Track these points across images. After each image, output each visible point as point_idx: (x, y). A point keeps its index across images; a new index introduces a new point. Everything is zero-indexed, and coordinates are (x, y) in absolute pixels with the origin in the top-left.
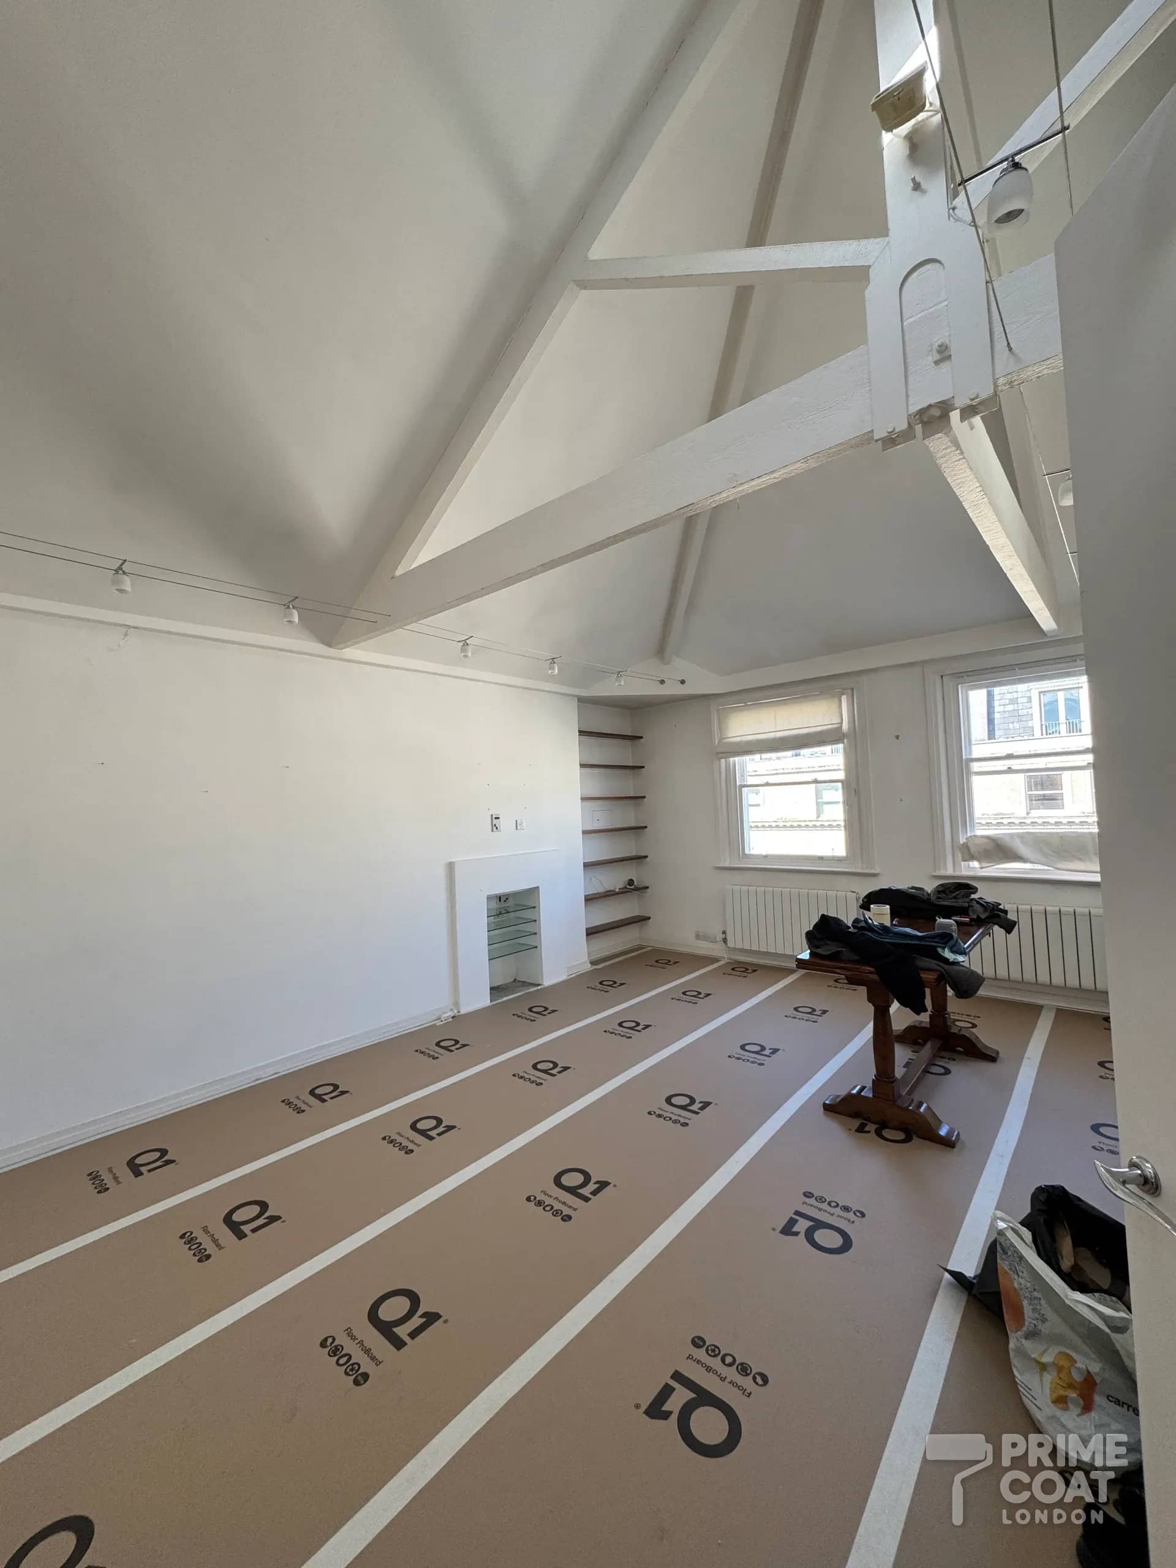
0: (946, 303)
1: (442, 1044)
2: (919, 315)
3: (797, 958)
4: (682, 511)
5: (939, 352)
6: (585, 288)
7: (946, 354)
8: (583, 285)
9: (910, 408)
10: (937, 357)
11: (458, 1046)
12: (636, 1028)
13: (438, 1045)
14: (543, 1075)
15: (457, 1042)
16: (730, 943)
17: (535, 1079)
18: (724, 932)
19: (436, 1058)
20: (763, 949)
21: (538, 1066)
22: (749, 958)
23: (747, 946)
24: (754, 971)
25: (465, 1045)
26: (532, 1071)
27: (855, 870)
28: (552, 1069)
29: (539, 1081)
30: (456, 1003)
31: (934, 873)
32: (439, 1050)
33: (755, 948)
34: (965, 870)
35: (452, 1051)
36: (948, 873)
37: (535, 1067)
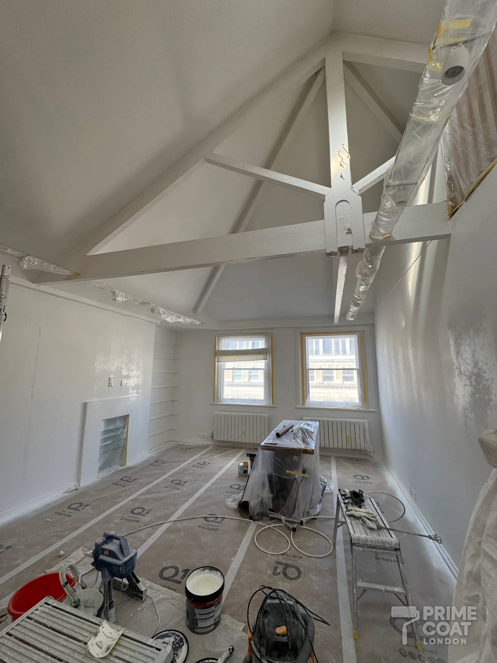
0: (350, 215)
1: (72, 507)
2: (341, 216)
3: (262, 446)
4: (248, 260)
5: (348, 230)
6: (209, 162)
7: (350, 231)
8: (209, 161)
9: (338, 245)
10: (347, 232)
11: (83, 507)
12: (180, 484)
13: (69, 507)
14: (139, 516)
15: (81, 504)
16: (215, 438)
17: (134, 519)
18: (212, 433)
19: (69, 516)
20: (229, 440)
21: (135, 511)
22: (223, 444)
23: (222, 439)
24: (226, 450)
25: (86, 506)
26: (131, 515)
27: (268, 405)
28: (142, 512)
29: (136, 520)
30: (79, 481)
31: (296, 407)
32: (70, 510)
33: (226, 440)
34: (307, 405)
35: (79, 510)
36: (301, 407)
37: (132, 512)
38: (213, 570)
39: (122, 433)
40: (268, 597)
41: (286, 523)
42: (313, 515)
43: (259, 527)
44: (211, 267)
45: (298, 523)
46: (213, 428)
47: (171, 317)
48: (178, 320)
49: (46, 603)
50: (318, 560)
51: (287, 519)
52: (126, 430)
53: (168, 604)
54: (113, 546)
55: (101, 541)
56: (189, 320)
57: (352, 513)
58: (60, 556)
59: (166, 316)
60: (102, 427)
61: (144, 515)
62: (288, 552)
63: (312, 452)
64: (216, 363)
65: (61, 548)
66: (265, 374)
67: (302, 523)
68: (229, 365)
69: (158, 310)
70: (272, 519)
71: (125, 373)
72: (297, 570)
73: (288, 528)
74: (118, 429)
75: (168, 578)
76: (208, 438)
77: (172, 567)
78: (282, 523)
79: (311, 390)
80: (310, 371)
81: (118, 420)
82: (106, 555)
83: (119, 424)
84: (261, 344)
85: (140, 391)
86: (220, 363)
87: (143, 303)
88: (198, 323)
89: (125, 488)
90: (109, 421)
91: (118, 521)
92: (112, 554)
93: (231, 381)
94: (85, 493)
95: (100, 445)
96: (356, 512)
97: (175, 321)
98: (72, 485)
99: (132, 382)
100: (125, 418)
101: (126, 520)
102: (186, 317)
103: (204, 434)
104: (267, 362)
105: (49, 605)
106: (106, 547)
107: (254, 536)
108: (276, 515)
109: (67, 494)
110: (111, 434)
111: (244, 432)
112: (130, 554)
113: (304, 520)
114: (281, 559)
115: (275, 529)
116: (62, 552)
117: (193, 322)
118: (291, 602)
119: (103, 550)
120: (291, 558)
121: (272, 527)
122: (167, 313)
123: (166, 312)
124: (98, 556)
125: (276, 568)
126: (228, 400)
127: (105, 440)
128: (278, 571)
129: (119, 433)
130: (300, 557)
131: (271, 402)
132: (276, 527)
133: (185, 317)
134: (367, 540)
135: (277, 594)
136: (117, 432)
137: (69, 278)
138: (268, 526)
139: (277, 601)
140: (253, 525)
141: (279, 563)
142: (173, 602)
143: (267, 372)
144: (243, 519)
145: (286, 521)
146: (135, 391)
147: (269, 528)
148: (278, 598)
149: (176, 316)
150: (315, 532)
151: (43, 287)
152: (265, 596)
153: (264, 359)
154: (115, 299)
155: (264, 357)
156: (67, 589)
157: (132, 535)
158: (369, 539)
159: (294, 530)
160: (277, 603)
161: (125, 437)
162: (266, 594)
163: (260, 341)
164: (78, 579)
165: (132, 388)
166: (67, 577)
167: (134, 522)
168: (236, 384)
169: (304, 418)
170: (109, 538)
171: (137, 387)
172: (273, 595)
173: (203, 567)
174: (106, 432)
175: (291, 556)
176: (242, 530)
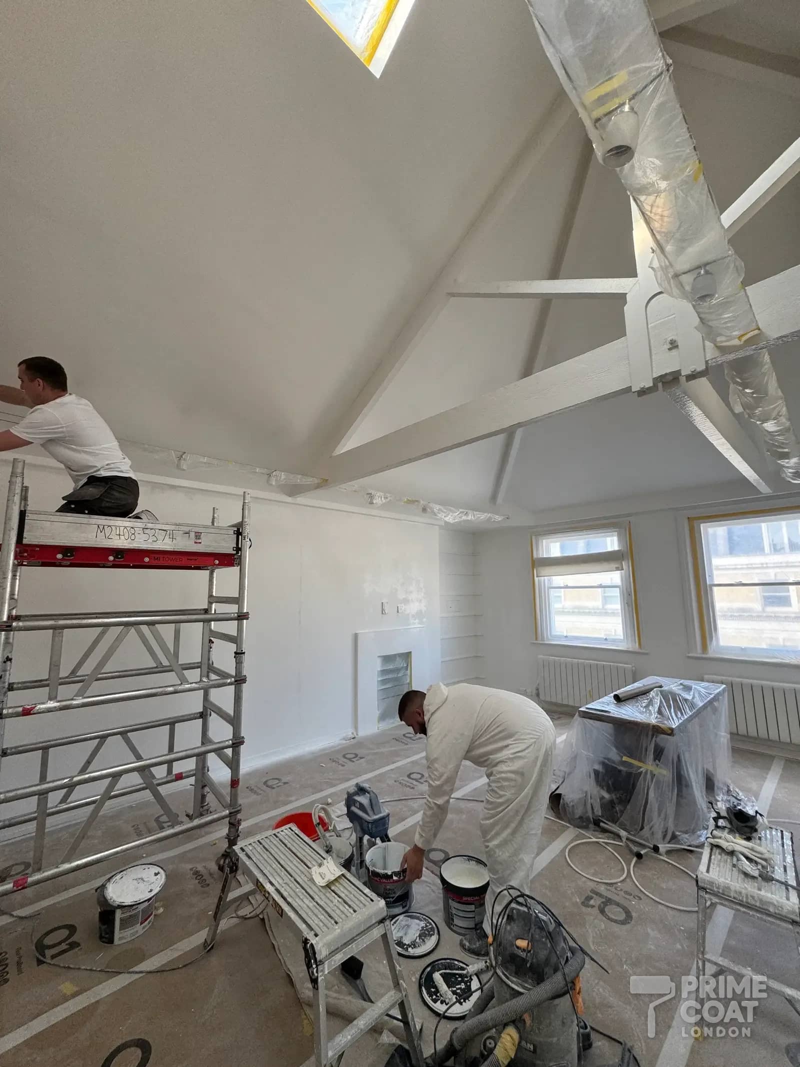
0: (673, 317)
1: (347, 756)
2: (658, 322)
3: (580, 711)
5: (671, 344)
6: (454, 297)
7: (675, 345)
8: (453, 295)
9: (654, 373)
10: (670, 346)
11: (357, 758)
13: (344, 756)
14: (415, 783)
15: (356, 755)
16: (542, 697)
17: (409, 784)
18: (537, 689)
19: (343, 766)
20: (565, 702)
21: (412, 776)
22: (555, 708)
23: (554, 700)
24: (559, 718)
25: (361, 758)
26: (407, 779)
27: (630, 650)
28: (420, 779)
29: (412, 786)
30: (356, 728)
31: (688, 655)
32: (345, 760)
33: (560, 702)
34: (711, 653)
35: (353, 762)
36: (699, 655)
37: (409, 776)
38: (481, 863)
39: (405, 675)
40: (514, 900)
41: (628, 843)
42: (689, 844)
43: (578, 837)
44: (502, 435)
45: (650, 848)
46: (538, 682)
47: (452, 516)
48: (464, 518)
49: (290, 828)
50: (671, 912)
51: (629, 836)
52: (409, 671)
53: (428, 888)
54: (363, 800)
55: (353, 791)
56: (483, 516)
57: (718, 842)
58: (328, 804)
59: (444, 514)
60: (378, 666)
61: (422, 783)
62: (619, 884)
63: (670, 732)
64: (536, 579)
65: (330, 796)
66: (622, 594)
67: (656, 849)
68: (558, 580)
69: (431, 508)
70: (605, 831)
71: (401, 596)
72: (626, 912)
73: (631, 851)
74: (397, 670)
75: (435, 861)
76: (532, 695)
77: (441, 850)
78: (622, 841)
79: (720, 623)
80: (715, 589)
81: (398, 659)
82: (357, 807)
83: (399, 663)
84: (611, 543)
85: (425, 620)
86: (542, 578)
87: (410, 502)
88: (498, 518)
89: (406, 747)
90: (387, 659)
91: (391, 782)
92: (362, 807)
93: (601, 607)
94: (361, 744)
95: (378, 687)
96: (728, 842)
97: (460, 520)
98: (349, 732)
99: (413, 608)
100: (407, 656)
101: (400, 783)
102: (477, 513)
103: (525, 690)
104: (623, 575)
105: (292, 830)
106: (357, 798)
107: (566, 847)
108: (610, 826)
109: (345, 742)
110: (390, 676)
111: (590, 691)
112: (381, 813)
113: (663, 847)
114: (602, 889)
115: (606, 846)
116: (330, 801)
117: (490, 518)
118: (545, 917)
119: (355, 801)
120: (622, 893)
121: (603, 842)
122: (445, 511)
123: (443, 509)
124: (350, 808)
125: (589, 898)
126: (559, 637)
127: (384, 682)
128: (592, 902)
129: (400, 675)
130: (638, 897)
131: (637, 644)
132: (610, 845)
133: (475, 513)
134: (728, 888)
135: (526, 900)
136: (398, 674)
137: (318, 487)
138: (594, 840)
139: (525, 909)
140: (571, 833)
141: (597, 894)
142: (433, 887)
143: (625, 591)
144: (558, 820)
145: (627, 839)
146: (417, 621)
147: (597, 843)
148: (526, 906)
149: (461, 512)
150: (682, 870)
151: (300, 499)
152: (511, 898)
153: (617, 569)
154: (372, 503)
155: (617, 566)
156: (320, 830)
157: (403, 802)
158: (733, 888)
159: (639, 856)
160: (524, 911)
161: (408, 681)
162: (512, 896)
163: (609, 539)
164: (331, 824)
165: (413, 616)
166: (320, 818)
167: (408, 788)
168: (610, 611)
169: (706, 677)
170: (361, 790)
171: (419, 615)
172: (521, 900)
173: (469, 856)
174: (384, 672)
175: (621, 890)
176: (551, 834)
